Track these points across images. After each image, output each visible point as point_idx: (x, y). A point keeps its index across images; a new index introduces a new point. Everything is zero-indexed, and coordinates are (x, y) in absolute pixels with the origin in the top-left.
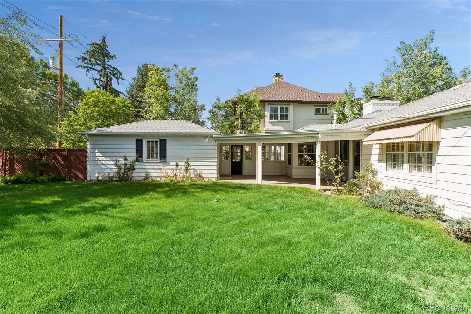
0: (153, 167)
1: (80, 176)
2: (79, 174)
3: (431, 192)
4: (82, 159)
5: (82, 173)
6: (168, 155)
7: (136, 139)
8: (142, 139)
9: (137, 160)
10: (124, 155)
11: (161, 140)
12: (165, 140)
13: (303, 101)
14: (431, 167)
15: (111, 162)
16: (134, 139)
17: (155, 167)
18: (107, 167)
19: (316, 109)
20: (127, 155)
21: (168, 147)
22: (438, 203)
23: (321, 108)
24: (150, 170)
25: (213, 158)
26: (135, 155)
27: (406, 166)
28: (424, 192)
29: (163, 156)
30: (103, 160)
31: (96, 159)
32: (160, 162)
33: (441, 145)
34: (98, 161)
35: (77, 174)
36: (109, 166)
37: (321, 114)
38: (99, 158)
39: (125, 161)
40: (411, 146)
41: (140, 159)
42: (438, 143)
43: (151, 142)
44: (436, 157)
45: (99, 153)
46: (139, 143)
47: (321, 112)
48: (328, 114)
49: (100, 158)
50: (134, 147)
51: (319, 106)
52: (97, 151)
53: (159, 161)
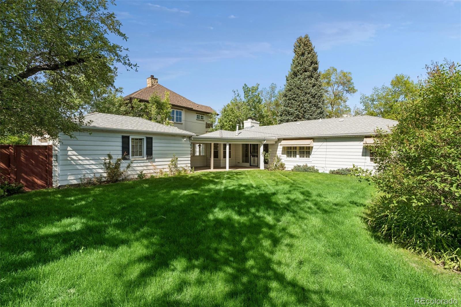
0: (140, 164)
1: (39, 182)
2: (36, 180)
3: (313, 165)
4: (42, 159)
5: (41, 178)
6: (154, 152)
7: (122, 136)
8: (129, 136)
9: (124, 158)
10: (108, 153)
11: (147, 138)
12: (151, 138)
13: (194, 109)
14: (309, 156)
15: (91, 161)
16: (120, 135)
17: (142, 164)
18: (85, 167)
19: (197, 116)
20: (112, 153)
21: (154, 145)
22: (316, 168)
23: (200, 115)
24: (137, 168)
25: (187, 154)
26: (121, 153)
27: (298, 156)
28: (309, 165)
29: (150, 153)
30: (80, 160)
31: (69, 159)
32: (147, 159)
33: (314, 148)
34: (72, 161)
35: (33, 180)
36: (88, 166)
37: (200, 120)
38: (72, 157)
39: (110, 159)
40: (300, 148)
41: (127, 157)
42: (312, 147)
43: (136, 139)
44: (311, 152)
45: (73, 150)
46: (125, 140)
47: (200, 119)
48: (204, 121)
49: (74, 157)
50: (120, 144)
51: (199, 114)
52: (69, 148)
53: (145, 158)
